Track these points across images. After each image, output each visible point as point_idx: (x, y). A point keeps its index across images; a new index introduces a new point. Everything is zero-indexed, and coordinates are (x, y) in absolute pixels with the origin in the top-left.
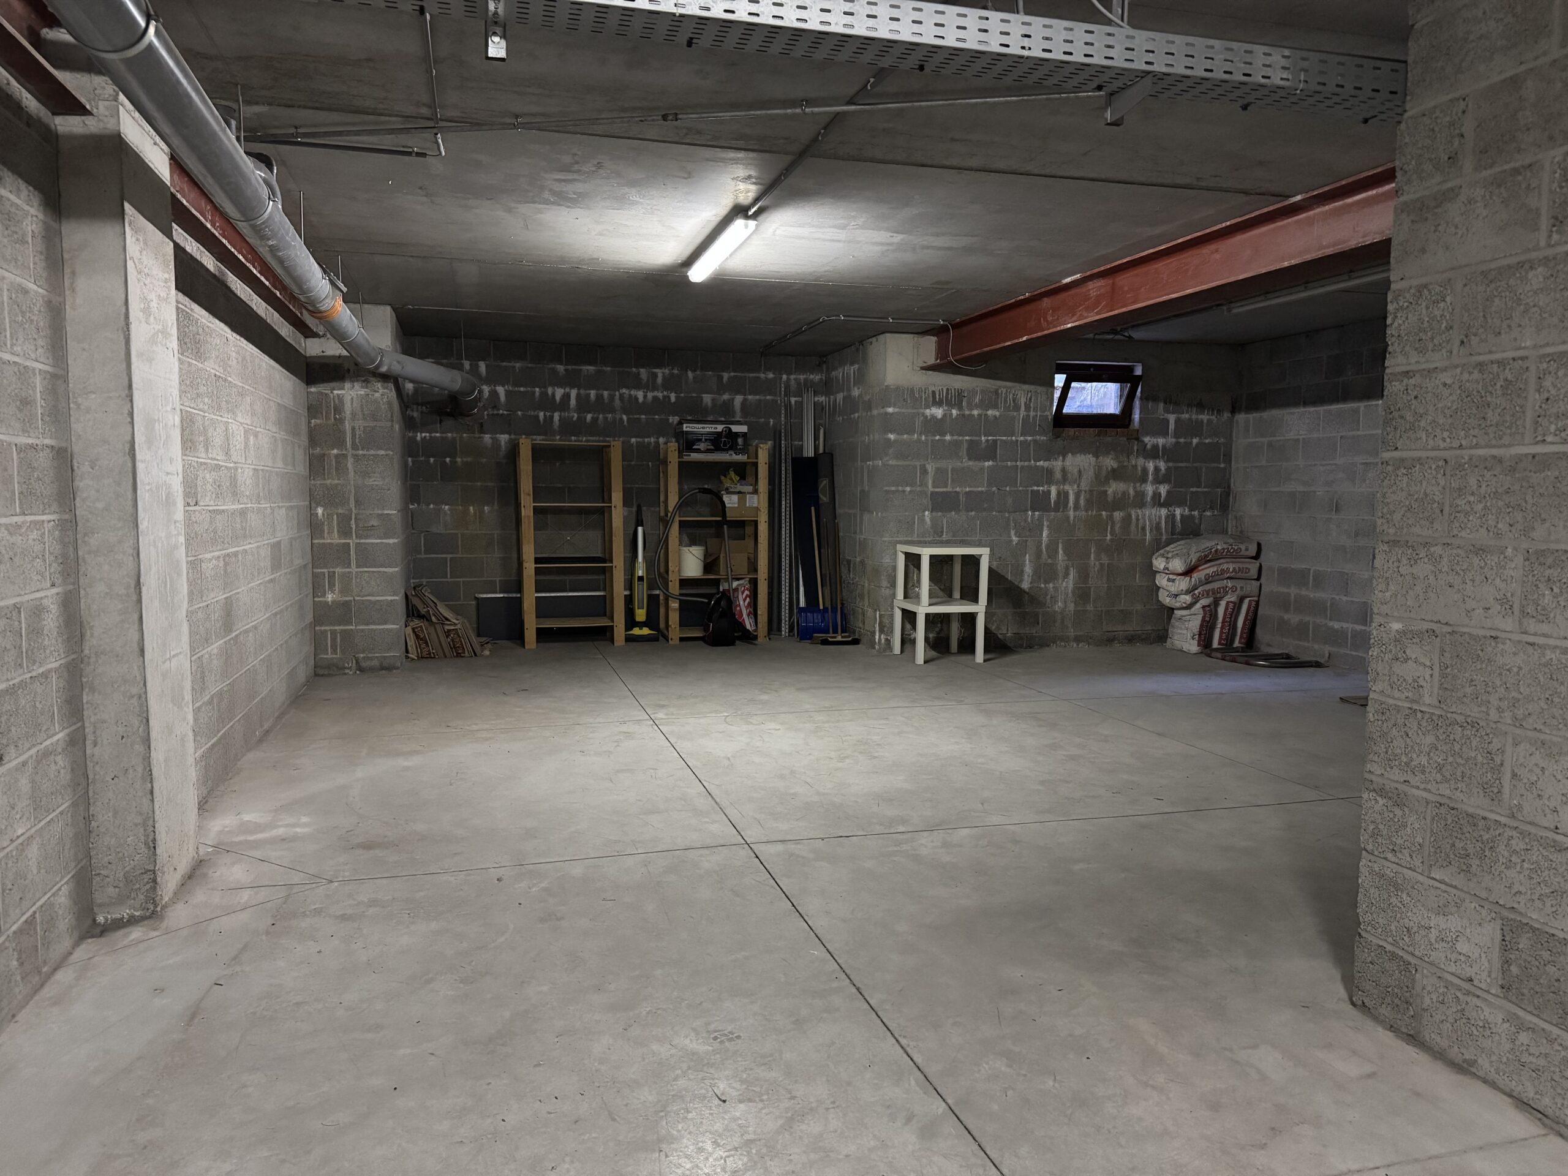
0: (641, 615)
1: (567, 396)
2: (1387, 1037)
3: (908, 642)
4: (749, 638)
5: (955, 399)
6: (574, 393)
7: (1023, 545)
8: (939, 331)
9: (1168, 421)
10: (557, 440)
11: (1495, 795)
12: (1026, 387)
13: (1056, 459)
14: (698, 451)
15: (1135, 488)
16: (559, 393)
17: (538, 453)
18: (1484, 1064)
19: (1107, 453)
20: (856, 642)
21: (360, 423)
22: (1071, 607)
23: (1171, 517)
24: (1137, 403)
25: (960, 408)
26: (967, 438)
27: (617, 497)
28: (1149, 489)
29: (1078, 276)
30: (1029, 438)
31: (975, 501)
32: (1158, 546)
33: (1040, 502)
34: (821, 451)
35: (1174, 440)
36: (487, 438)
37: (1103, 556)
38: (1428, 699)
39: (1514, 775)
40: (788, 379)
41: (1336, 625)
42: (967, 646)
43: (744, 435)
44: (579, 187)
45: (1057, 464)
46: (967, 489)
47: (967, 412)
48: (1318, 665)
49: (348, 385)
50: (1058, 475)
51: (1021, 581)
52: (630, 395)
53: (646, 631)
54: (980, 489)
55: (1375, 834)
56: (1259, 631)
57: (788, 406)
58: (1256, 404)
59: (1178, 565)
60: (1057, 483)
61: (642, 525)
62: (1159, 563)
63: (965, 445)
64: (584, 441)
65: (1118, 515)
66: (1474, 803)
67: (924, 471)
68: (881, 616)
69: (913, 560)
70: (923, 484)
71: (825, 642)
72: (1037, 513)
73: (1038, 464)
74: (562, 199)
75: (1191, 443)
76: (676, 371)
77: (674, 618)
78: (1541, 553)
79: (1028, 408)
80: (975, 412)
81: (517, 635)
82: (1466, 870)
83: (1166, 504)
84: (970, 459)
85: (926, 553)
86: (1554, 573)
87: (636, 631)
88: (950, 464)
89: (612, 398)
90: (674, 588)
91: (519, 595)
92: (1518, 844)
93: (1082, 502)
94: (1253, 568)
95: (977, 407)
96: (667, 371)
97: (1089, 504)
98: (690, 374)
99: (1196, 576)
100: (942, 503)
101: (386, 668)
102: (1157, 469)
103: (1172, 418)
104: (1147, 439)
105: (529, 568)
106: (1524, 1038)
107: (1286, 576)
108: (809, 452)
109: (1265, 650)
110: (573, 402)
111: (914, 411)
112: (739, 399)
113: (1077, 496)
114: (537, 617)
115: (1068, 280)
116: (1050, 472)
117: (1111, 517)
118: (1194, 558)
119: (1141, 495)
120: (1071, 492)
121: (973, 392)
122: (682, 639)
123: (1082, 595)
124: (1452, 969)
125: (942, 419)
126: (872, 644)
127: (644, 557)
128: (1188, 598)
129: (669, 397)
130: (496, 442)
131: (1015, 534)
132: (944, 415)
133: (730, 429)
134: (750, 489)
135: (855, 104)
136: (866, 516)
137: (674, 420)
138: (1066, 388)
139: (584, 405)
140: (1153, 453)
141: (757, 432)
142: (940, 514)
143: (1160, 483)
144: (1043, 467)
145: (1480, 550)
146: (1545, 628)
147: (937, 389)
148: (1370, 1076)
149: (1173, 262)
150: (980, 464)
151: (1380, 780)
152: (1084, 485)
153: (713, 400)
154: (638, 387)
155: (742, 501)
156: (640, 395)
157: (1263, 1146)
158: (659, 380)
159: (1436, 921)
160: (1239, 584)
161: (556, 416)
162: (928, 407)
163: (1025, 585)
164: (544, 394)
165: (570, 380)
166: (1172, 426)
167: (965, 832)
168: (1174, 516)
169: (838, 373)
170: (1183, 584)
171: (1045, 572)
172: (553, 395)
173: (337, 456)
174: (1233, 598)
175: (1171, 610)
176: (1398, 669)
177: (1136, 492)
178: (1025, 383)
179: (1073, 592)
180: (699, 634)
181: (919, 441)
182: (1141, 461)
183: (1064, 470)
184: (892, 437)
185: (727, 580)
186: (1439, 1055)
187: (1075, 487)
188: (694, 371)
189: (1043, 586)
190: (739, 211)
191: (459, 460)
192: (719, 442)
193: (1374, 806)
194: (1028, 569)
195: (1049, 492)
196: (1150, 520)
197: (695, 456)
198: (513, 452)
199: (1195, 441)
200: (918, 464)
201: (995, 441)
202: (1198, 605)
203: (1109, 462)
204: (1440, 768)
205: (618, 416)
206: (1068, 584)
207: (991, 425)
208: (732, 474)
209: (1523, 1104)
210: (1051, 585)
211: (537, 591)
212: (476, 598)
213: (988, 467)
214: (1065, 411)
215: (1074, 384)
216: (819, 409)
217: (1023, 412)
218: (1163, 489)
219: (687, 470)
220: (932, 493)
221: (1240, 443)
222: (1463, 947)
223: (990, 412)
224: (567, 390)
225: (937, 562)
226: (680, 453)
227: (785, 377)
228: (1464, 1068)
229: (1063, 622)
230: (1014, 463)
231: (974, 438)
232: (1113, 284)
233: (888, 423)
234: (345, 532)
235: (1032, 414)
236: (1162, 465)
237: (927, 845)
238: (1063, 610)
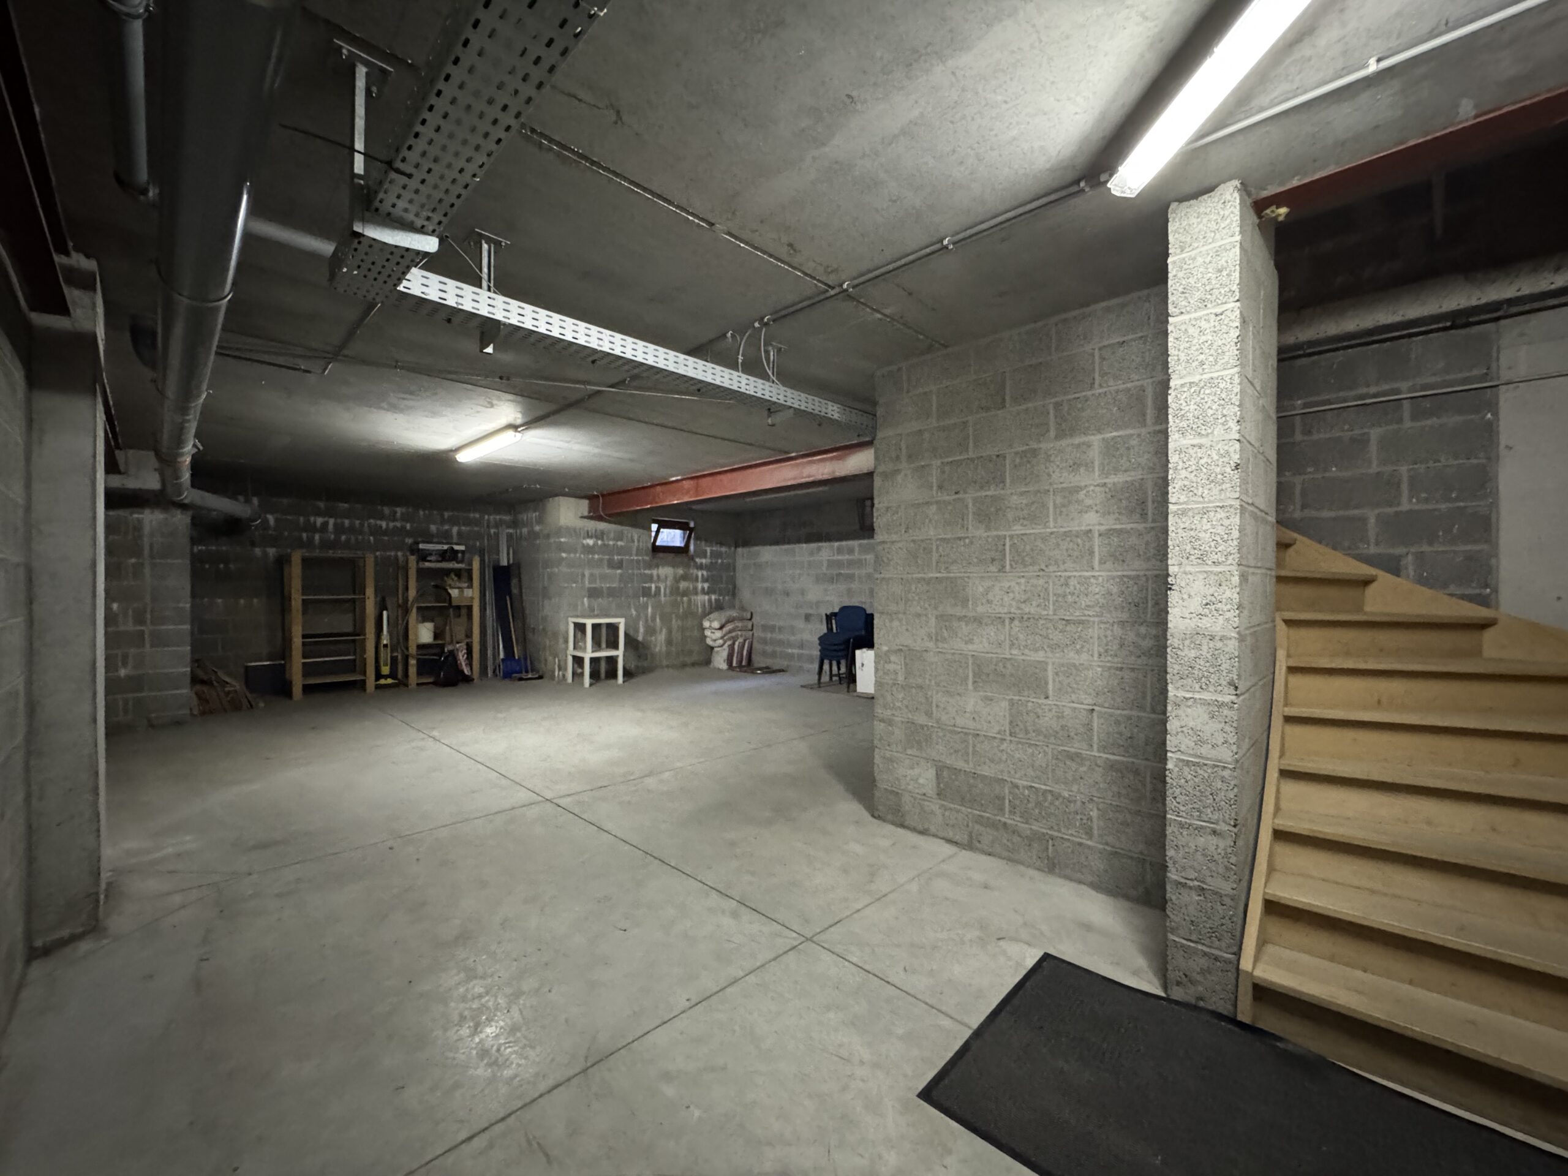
0: (386, 670)
1: (325, 525)
2: (892, 828)
3: (577, 676)
4: (468, 680)
5: (600, 535)
7: (638, 616)
8: (591, 498)
9: (706, 551)
10: (317, 553)
11: (929, 714)
12: (637, 530)
13: (654, 569)
14: (430, 561)
15: (693, 585)
16: (319, 521)
17: (304, 560)
18: (933, 829)
19: (678, 567)
20: (541, 677)
21: (158, 540)
22: (664, 649)
23: (710, 600)
24: (692, 542)
25: (603, 540)
26: (607, 557)
27: (370, 592)
28: (700, 585)
29: (679, 478)
30: (640, 558)
31: (612, 593)
32: (705, 615)
33: (646, 592)
34: (511, 562)
35: (710, 561)
36: (258, 551)
37: (679, 621)
39: (937, 706)
40: (488, 520)
41: (790, 651)
42: (612, 674)
43: (463, 552)
44: (411, 403)
45: (655, 572)
46: (608, 586)
47: (606, 543)
48: (783, 671)
49: (147, 511)
50: (655, 578)
51: (638, 636)
52: (376, 525)
53: (390, 681)
54: (614, 585)
55: (880, 740)
56: (753, 656)
57: (489, 535)
58: (746, 543)
59: (716, 625)
60: (655, 582)
61: (387, 610)
62: (706, 624)
63: (606, 561)
64: (339, 554)
65: (685, 599)
66: (921, 719)
67: (583, 575)
68: (559, 661)
69: (580, 628)
70: (583, 582)
71: (521, 679)
72: (645, 599)
73: (645, 572)
74: (394, 408)
75: (718, 562)
76: (410, 510)
77: (413, 671)
78: (942, 616)
79: (639, 541)
80: (611, 543)
81: (284, 690)
82: (920, 749)
83: (708, 593)
84: (609, 568)
85: (589, 623)
86: (947, 624)
87: (382, 682)
88: (597, 572)
89: (362, 525)
90: (413, 650)
91: (283, 662)
92: (941, 734)
93: (668, 592)
94: (749, 624)
95: (612, 540)
96: (404, 510)
97: (671, 594)
98: (421, 513)
99: (725, 630)
100: (593, 593)
101: (178, 723)
102: (703, 575)
103: (708, 549)
104: (697, 560)
105: (297, 642)
106: (947, 813)
107: (765, 628)
108: (504, 563)
109: (756, 665)
110: (331, 527)
111: (577, 541)
112: (455, 530)
113: (665, 589)
114: (303, 676)
115: (674, 479)
116: (651, 576)
117: (682, 600)
118: (724, 621)
119: (695, 588)
120: (662, 587)
121: (609, 532)
122: (418, 684)
123: (669, 642)
124: (917, 791)
125: (592, 546)
126: (553, 677)
127: (388, 632)
128: (721, 642)
129: (405, 527)
130: (265, 554)
131: (634, 610)
132: (594, 545)
133: (452, 548)
134: (466, 585)
135: (614, 388)
136: (546, 602)
137: (409, 541)
138: (658, 532)
139: (339, 529)
140: (700, 567)
141: (470, 549)
142: (593, 599)
143: (704, 582)
144: (647, 573)
145: (919, 616)
146: (946, 646)
147: (589, 529)
148: (894, 844)
149: (729, 475)
150: (614, 571)
151: (881, 716)
152: (668, 583)
153: (437, 529)
154: (382, 519)
155: (461, 593)
156: (384, 524)
157: (872, 882)
158: (398, 515)
159: (910, 772)
160: (744, 633)
161: (317, 537)
162: (584, 538)
163: (640, 638)
164: (307, 521)
165: (328, 513)
166: (709, 554)
167: (667, 774)
169: (524, 516)
170: (719, 634)
171: (651, 631)
172: (315, 522)
173: (133, 565)
174: (741, 640)
175: (712, 648)
176: (886, 665)
178: (636, 528)
179: (665, 641)
180: (431, 680)
181: (580, 558)
182: (695, 571)
183: (658, 576)
184: (564, 555)
185: (450, 644)
186: (914, 830)
187: (664, 584)
188: (424, 510)
189: (649, 638)
190: (514, 427)
191: (232, 566)
192: (444, 556)
193: (879, 727)
194: (642, 630)
195: (651, 587)
196: (700, 602)
197: (427, 564)
198: (282, 562)
199: (720, 561)
200: (580, 571)
201: (622, 560)
202: (726, 645)
203: (680, 571)
204: (907, 707)
205: (366, 538)
206: (662, 637)
207: (620, 551)
208: (453, 576)
209: (950, 841)
210: (653, 638)
211: (304, 657)
212: (247, 667)
213: (619, 573)
214: (657, 544)
215: (662, 530)
216: (510, 537)
217: (636, 543)
218: (706, 585)
219: (422, 573)
220: (588, 588)
221: (740, 562)
222: (921, 781)
223: (619, 543)
224: (326, 519)
225: (595, 627)
226: (418, 563)
227: (486, 517)
228: (923, 832)
229: (660, 658)
230: (632, 571)
231: (611, 557)
232: (697, 484)
233: (561, 547)
234: (140, 620)
235: (641, 544)
236: (705, 573)
237: (651, 782)
238: (660, 651)
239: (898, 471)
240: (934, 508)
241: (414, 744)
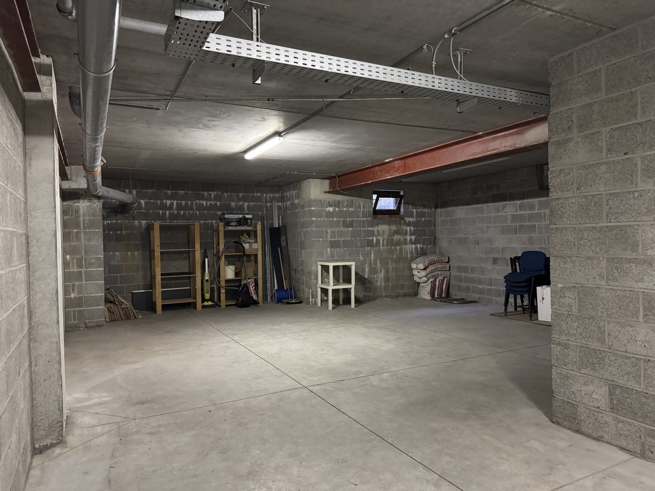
0: (207, 296)
1: (172, 204)
2: (569, 432)
3: (324, 301)
4: (255, 303)
5: (337, 204)
6: (175, 202)
7: (365, 260)
8: (331, 178)
9: (413, 212)
10: (168, 222)
11: (603, 342)
12: (363, 199)
13: (375, 227)
14: (232, 226)
15: (403, 237)
16: (169, 202)
17: (162, 228)
18: (606, 437)
19: (393, 224)
20: (301, 302)
21: (87, 218)
22: (383, 284)
23: (416, 248)
24: (402, 206)
25: (339, 208)
26: (342, 219)
27: (197, 246)
28: (408, 238)
29: (392, 159)
30: (365, 219)
31: (346, 244)
32: (413, 259)
33: (370, 244)
34: (281, 225)
35: (416, 219)
36: (136, 222)
37: (393, 264)
38: (575, 310)
39: (609, 334)
40: (266, 196)
41: (481, 287)
42: (347, 301)
43: (251, 219)
44: (216, 123)
45: (375, 229)
46: (343, 239)
47: (342, 209)
48: (475, 302)
49: (81, 201)
50: (376, 233)
51: (365, 274)
52: (200, 203)
53: (210, 303)
54: (348, 239)
55: (557, 360)
56: (451, 291)
57: (266, 207)
58: (444, 205)
59: (421, 266)
60: (376, 236)
61: (207, 258)
62: (414, 266)
63: (342, 222)
64: (180, 222)
65: (398, 248)
66: (595, 345)
67: (327, 232)
68: (312, 291)
69: (325, 269)
70: (327, 237)
71: (288, 303)
72: (369, 248)
73: (369, 229)
74: (206, 127)
75: (422, 220)
76: (219, 193)
77: (223, 297)
78: (612, 259)
79: (364, 207)
80: (345, 209)
81: (152, 308)
82: (594, 369)
83: (414, 243)
84: (344, 227)
85: (331, 265)
86: (618, 265)
87: (206, 303)
88: (336, 230)
89: (192, 204)
90: (223, 284)
91: (151, 291)
92: (612, 358)
93: (385, 243)
94: (447, 266)
95: (345, 207)
96: (216, 193)
97: (388, 244)
98: (226, 194)
99: (428, 270)
100: (334, 245)
101: (99, 326)
102: (410, 230)
103: (415, 211)
104: (406, 219)
105: (158, 278)
106: (620, 425)
107: (460, 269)
108: (276, 225)
109: (454, 297)
110: (175, 206)
111: (322, 209)
112: (246, 204)
113: (383, 241)
114: (162, 299)
115: (388, 160)
116: (373, 232)
117: (395, 249)
118: (427, 263)
120: (381, 239)
121: (344, 202)
122: (226, 306)
123: (387, 279)
124: (591, 404)
125: (332, 212)
126: (308, 303)
127: (208, 271)
128: (425, 279)
129: (217, 204)
130: (140, 224)
131: (362, 256)
132: (333, 210)
133: (245, 217)
134: (253, 241)
135: (343, 98)
136: (303, 251)
137: (219, 213)
138: (377, 200)
139: (179, 207)
140: (409, 224)
141: (255, 217)
142: (333, 249)
143: (412, 235)
144: (370, 230)
145: (590, 258)
146: (616, 284)
147: (330, 200)
148: (571, 446)
149: (429, 155)
150: (347, 229)
151: (558, 340)
152: (385, 237)
153: (235, 205)
154: (203, 200)
155: (251, 246)
156: (204, 203)
157: (550, 474)
158: (212, 196)
159: (583, 388)
160: (443, 272)
161: (167, 212)
162: (327, 207)
163: (366, 276)
164: (162, 203)
165: (172, 197)
166: (415, 214)
167: (386, 374)
168: (417, 248)
169: (288, 194)
170: (423, 273)
171: (373, 271)
172: (166, 203)
173: (76, 232)
174: (441, 278)
175: (419, 283)
176: (562, 300)
177: (404, 239)
178: (362, 198)
179: (384, 278)
180: (234, 303)
181: (324, 220)
182: (405, 227)
183: (378, 231)
184: (314, 219)
185: (244, 279)
186: (589, 436)
187: (382, 237)
188: (227, 193)
189: (372, 276)
190: (278, 134)
191: (123, 232)
192: (240, 222)
193: (556, 349)
194: (367, 270)
195: (373, 239)
196: (409, 249)
197: (230, 228)
198: (150, 228)
199: (423, 219)
200: (324, 229)
201: (352, 220)
202: (429, 281)
203: (394, 228)
204: (581, 334)
205: (195, 212)
206: (382, 275)
207: (351, 214)
208: (245, 235)
209: (623, 449)
210: (376, 276)
211: (162, 288)
212: (132, 293)
213: (351, 230)
214: (377, 208)
215: (380, 198)
216: (279, 208)
217: (362, 209)
218: (413, 238)
219: (227, 233)
220: (330, 241)
221: (439, 220)
222: (595, 396)
223: (350, 209)
224: (172, 201)
225: (336, 268)
226: (224, 226)
227: (265, 195)
228: (599, 439)
229: (380, 290)
230: (360, 229)
231: (345, 219)
232: (405, 162)
233: (312, 214)
234: (80, 266)
235: (365, 209)
236: (412, 228)
237: (374, 380)
238: (380, 285)
239: (570, 140)
240: (604, 168)
241: (223, 345)
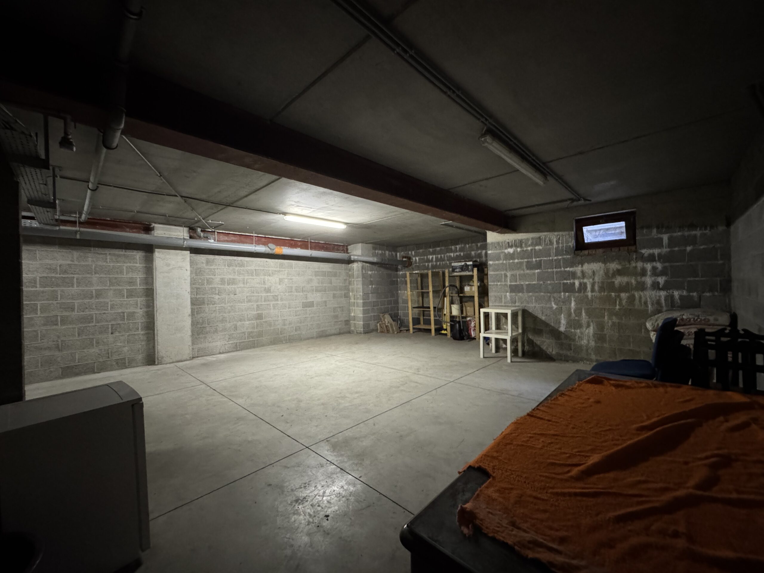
0: (444, 326)
4: (472, 339)
5: (519, 244)
7: (560, 310)
9: (661, 239)
13: (577, 266)
14: (456, 272)
15: (636, 280)
19: (613, 261)
22: (593, 343)
23: (670, 297)
24: (639, 232)
25: (522, 247)
26: (526, 260)
27: (431, 289)
28: (649, 280)
30: (560, 257)
33: (569, 288)
35: (668, 250)
37: (614, 318)
43: (472, 265)
45: (578, 269)
46: (527, 283)
47: (525, 249)
50: (579, 274)
51: (560, 327)
52: (449, 255)
60: (579, 278)
65: (623, 295)
67: (506, 276)
70: (506, 281)
72: (567, 294)
73: (566, 269)
75: (685, 250)
76: (463, 245)
79: (558, 243)
83: (665, 287)
84: (528, 269)
87: (443, 332)
88: (518, 272)
89: (444, 256)
93: (596, 288)
95: (529, 246)
96: (460, 246)
97: (602, 289)
98: (467, 246)
100: (515, 289)
102: (654, 269)
103: (665, 238)
104: (643, 251)
105: (410, 310)
110: (434, 259)
111: (500, 251)
113: (593, 285)
116: (574, 273)
117: (619, 296)
119: (642, 283)
120: (588, 283)
121: (528, 240)
125: (512, 253)
129: (461, 255)
131: (555, 304)
134: (473, 284)
139: (437, 260)
140: (651, 259)
142: (514, 294)
143: (658, 276)
144: (569, 271)
147: (510, 241)
150: (532, 271)
152: (598, 279)
154: (451, 252)
158: (458, 249)
161: (430, 264)
162: (506, 248)
163: (562, 329)
165: (433, 253)
166: (665, 241)
171: (575, 324)
172: (429, 258)
178: (555, 231)
179: (594, 336)
180: (455, 336)
181: (502, 263)
183: (583, 272)
187: (591, 280)
189: (573, 330)
192: (463, 268)
195: (574, 283)
196: (651, 298)
199: (689, 249)
200: (503, 273)
201: (540, 260)
203: (614, 266)
205: (446, 262)
206: (589, 332)
207: (537, 254)
210: (578, 331)
213: (538, 272)
214: (586, 241)
215: (585, 227)
217: (555, 245)
218: (661, 280)
219: (451, 279)
220: (510, 285)
223: (537, 248)
224: (432, 256)
229: (587, 350)
230: (552, 270)
231: (529, 260)
234: (354, 299)
235: (560, 245)
236: (659, 265)
238: (587, 346)
